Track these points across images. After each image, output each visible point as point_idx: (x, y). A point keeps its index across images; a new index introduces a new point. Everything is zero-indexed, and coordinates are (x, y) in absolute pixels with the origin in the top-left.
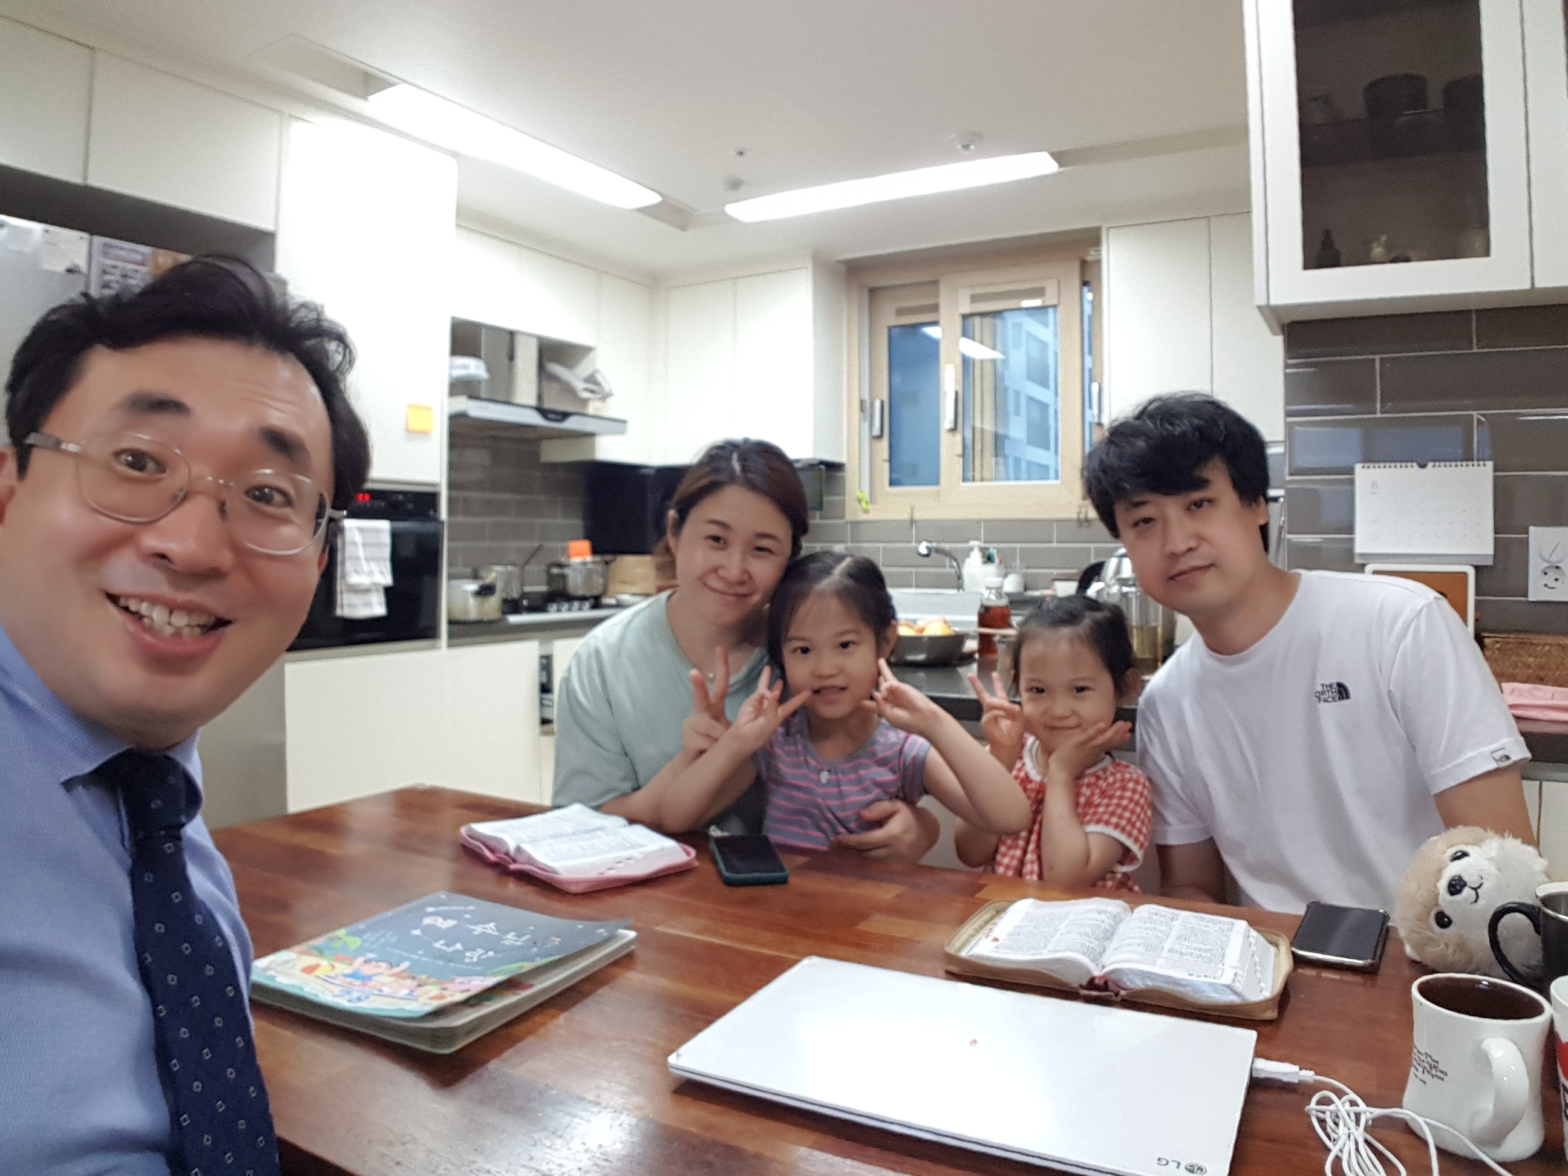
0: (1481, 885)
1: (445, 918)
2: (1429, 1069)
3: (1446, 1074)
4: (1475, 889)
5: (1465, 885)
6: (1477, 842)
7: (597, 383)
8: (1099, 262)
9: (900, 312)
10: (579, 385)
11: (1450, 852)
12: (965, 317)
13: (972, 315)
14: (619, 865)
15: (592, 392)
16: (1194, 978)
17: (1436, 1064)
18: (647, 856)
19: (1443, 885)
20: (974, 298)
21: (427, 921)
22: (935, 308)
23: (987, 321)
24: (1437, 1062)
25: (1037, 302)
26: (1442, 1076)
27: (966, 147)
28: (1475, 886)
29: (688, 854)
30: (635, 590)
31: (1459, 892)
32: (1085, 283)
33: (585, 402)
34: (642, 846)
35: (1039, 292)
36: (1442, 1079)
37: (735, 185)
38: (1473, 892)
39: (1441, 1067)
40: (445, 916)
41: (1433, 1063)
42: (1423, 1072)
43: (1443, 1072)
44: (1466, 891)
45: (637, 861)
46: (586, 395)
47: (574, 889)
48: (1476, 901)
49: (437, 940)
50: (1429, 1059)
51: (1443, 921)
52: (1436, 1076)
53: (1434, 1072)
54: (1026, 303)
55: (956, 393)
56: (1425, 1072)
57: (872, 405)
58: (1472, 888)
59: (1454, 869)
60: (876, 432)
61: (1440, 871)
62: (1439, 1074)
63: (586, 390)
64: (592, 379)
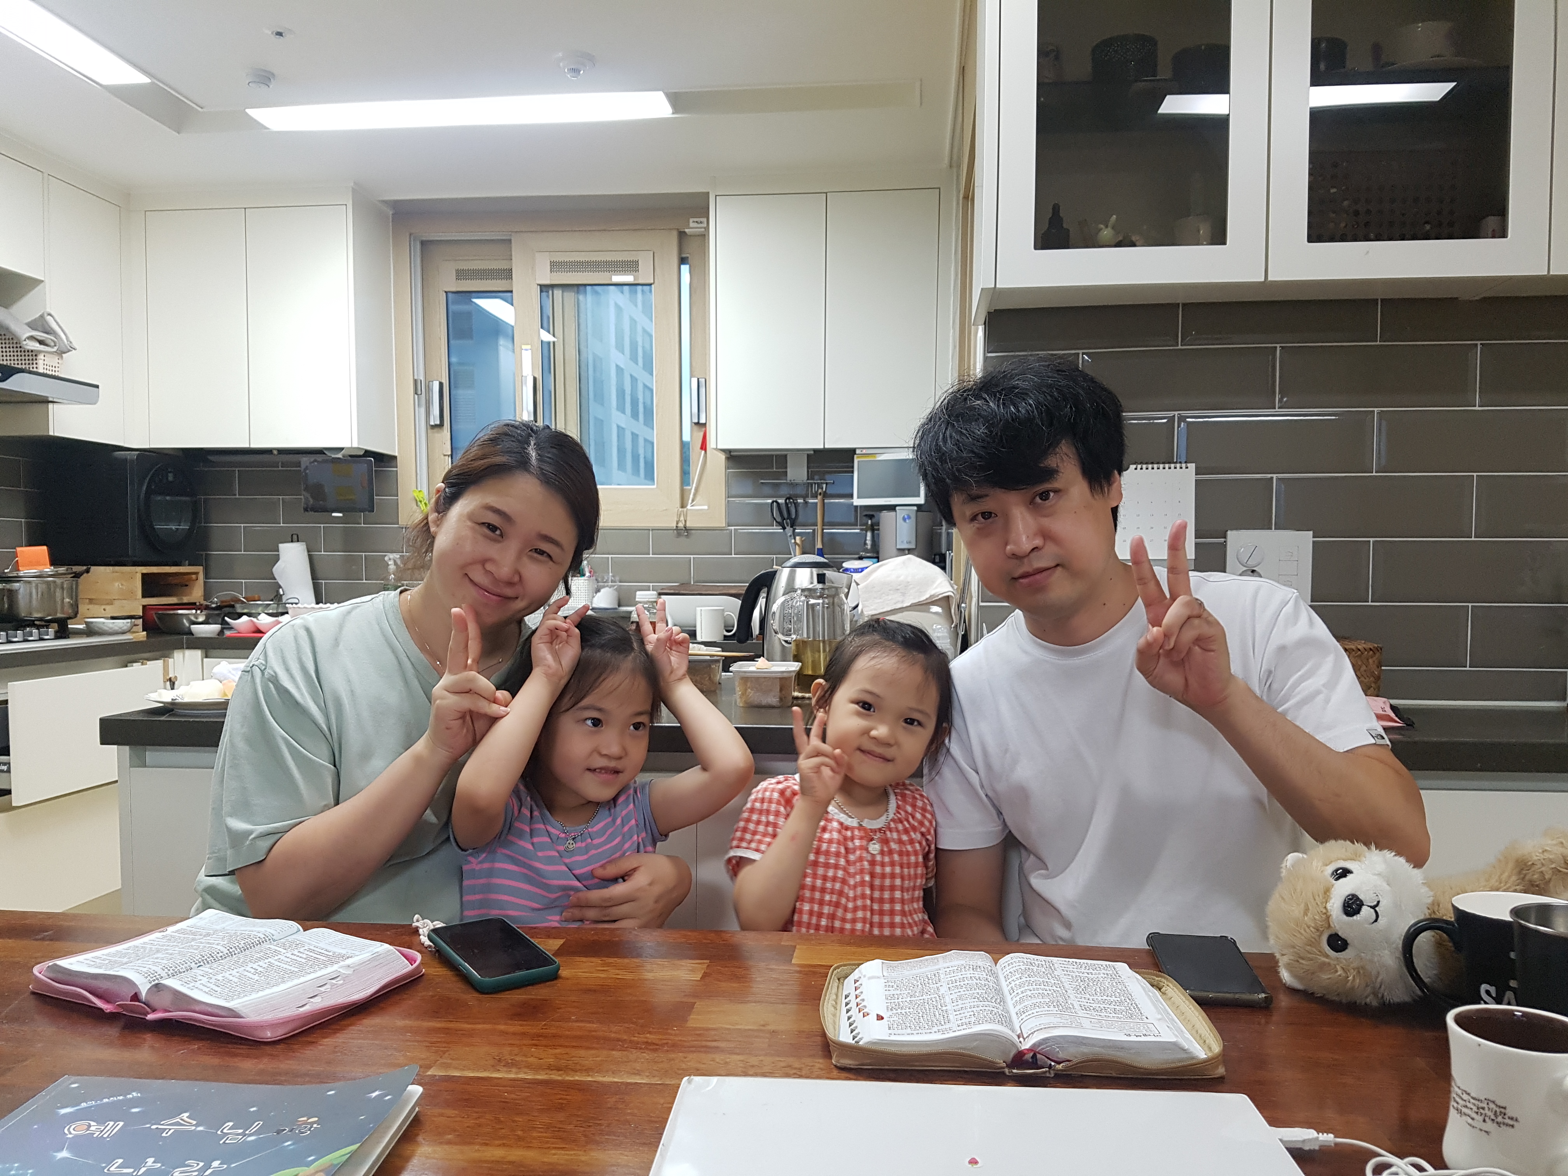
0: (1379, 902)
1: (101, 1121)
2: (1493, 1117)
3: (1516, 1120)
4: (1373, 907)
5: (1361, 904)
6: (1355, 857)
7: (49, 331)
8: (704, 236)
9: (461, 275)
10: (24, 333)
11: (1330, 869)
12: (544, 288)
13: (553, 286)
14: (322, 989)
15: (41, 342)
16: (1133, 1038)
17: (1503, 1110)
18: (357, 969)
19: (1335, 905)
20: (555, 266)
21: (73, 1131)
22: (508, 274)
23: (570, 296)
24: (1505, 1108)
25: (629, 278)
26: (1511, 1122)
27: (576, 71)
28: (1372, 904)
29: (411, 960)
30: (111, 611)
31: (1357, 912)
32: (683, 261)
33: (33, 355)
34: (345, 957)
35: (631, 266)
36: (1513, 1126)
37: (265, 78)
38: (1372, 910)
39: (1510, 1112)
40: (101, 1116)
41: (1498, 1110)
42: (1484, 1121)
43: (1511, 1118)
44: (1365, 911)
45: (346, 978)
46: (34, 346)
47: (269, 1035)
48: (1376, 920)
49: (110, 1162)
50: (1492, 1106)
51: (1338, 943)
52: (1504, 1124)
53: (1500, 1119)
54: (617, 279)
55: (535, 379)
56: (1487, 1119)
57: (429, 389)
58: (1371, 907)
59: (1343, 888)
60: (435, 420)
61: (1327, 891)
62: (1508, 1121)
63: (32, 338)
64: (40, 324)
